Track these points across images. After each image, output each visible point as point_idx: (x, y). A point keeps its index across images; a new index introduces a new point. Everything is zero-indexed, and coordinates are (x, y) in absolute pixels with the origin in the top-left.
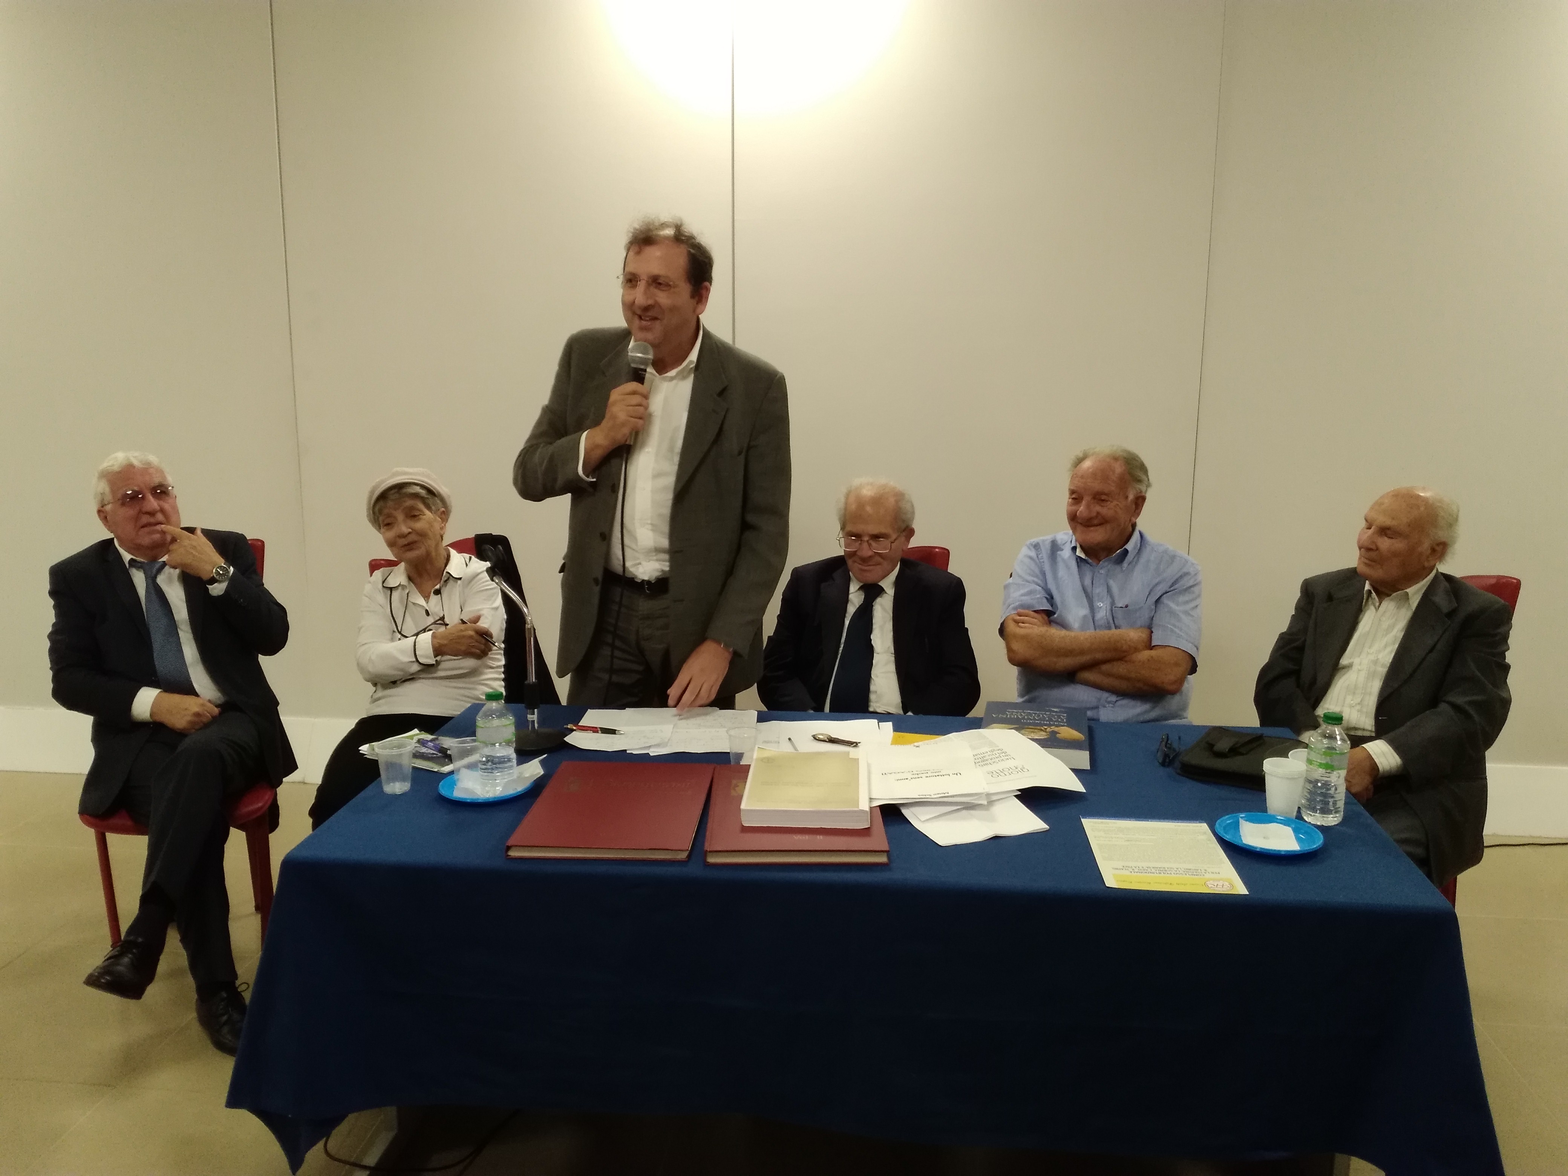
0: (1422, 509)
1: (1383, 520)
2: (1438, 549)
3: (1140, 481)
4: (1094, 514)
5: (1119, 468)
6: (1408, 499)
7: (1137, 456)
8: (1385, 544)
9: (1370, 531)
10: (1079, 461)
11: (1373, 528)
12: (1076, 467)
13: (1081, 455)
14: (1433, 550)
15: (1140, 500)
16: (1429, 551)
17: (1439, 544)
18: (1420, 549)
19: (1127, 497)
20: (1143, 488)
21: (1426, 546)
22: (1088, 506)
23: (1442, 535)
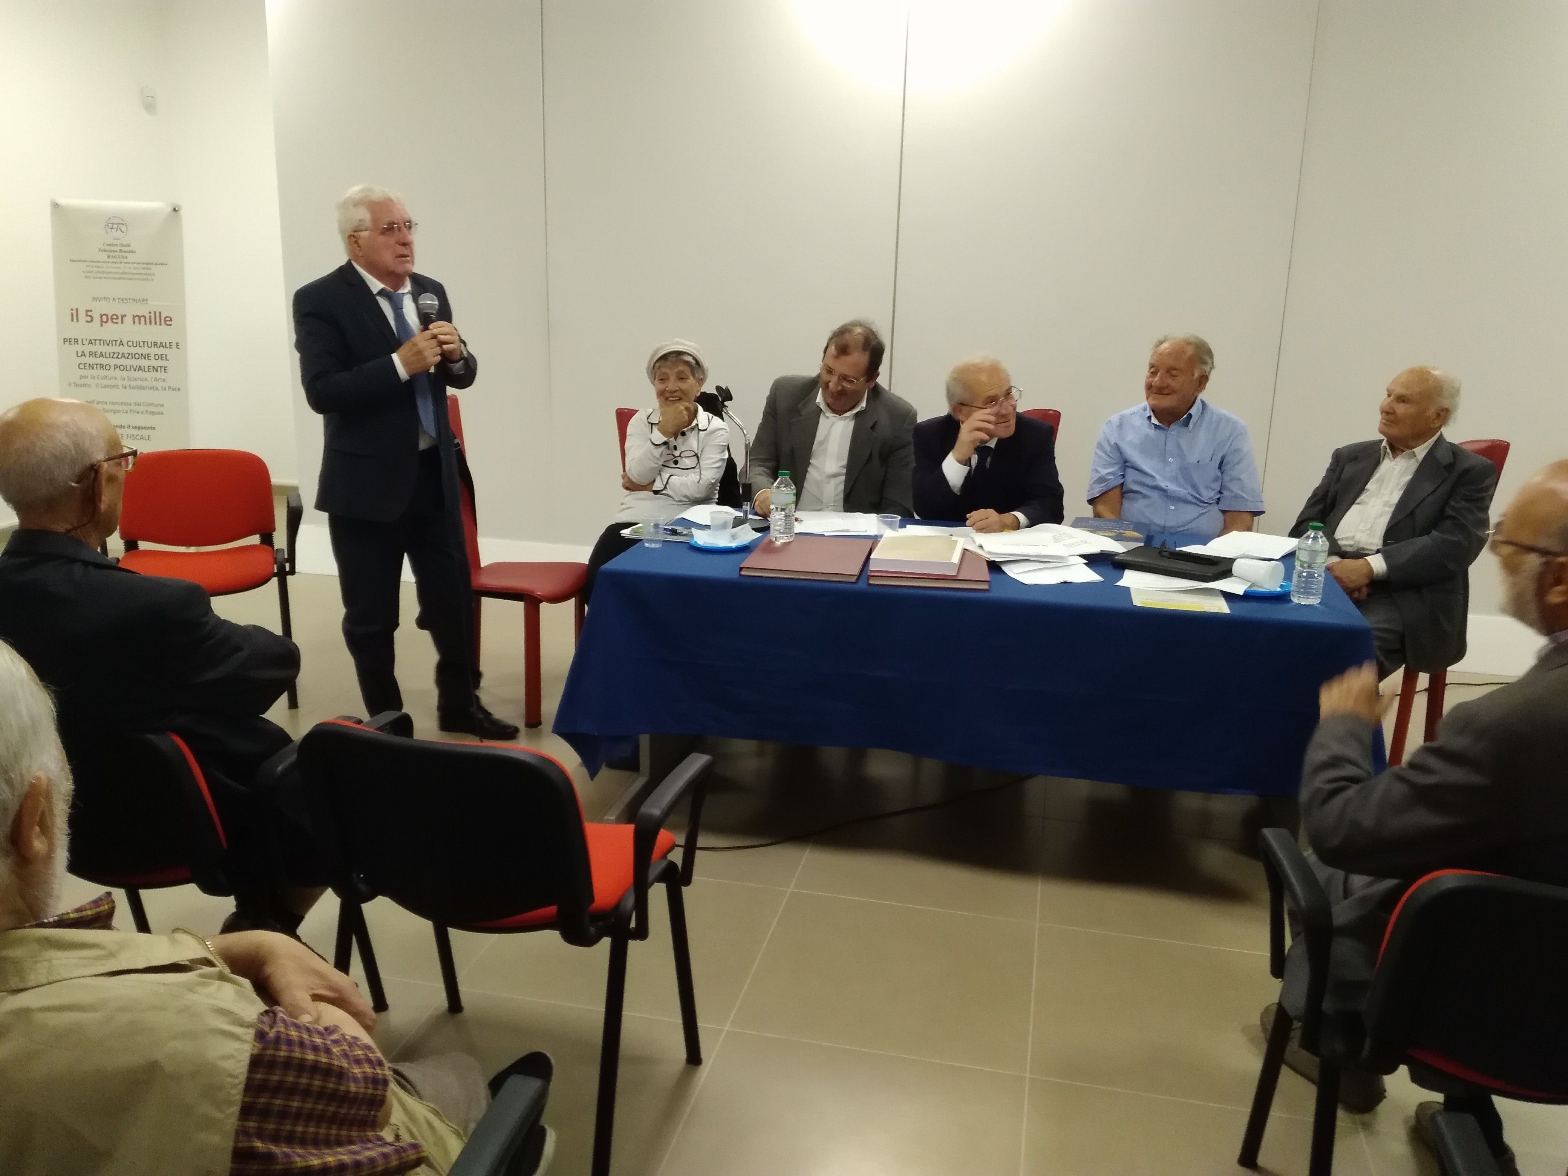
0: (1431, 382)
1: (1400, 390)
2: (1442, 414)
3: (1205, 363)
4: (1166, 385)
5: (1190, 351)
6: (1421, 375)
7: (1206, 344)
8: (1401, 409)
9: (1391, 398)
10: (1161, 343)
11: (1392, 396)
12: (1156, 348)
13: (1162, 338)
14: (1438, 415)
15: (1203, 379)
16: (1435, 415)
17: (1442, 410)
18: (1427, 414)
19: (1193, 375)
20: (1207, 368)
21: (1432, 411)
22: (1161, 378)
23: (1445, 404)
